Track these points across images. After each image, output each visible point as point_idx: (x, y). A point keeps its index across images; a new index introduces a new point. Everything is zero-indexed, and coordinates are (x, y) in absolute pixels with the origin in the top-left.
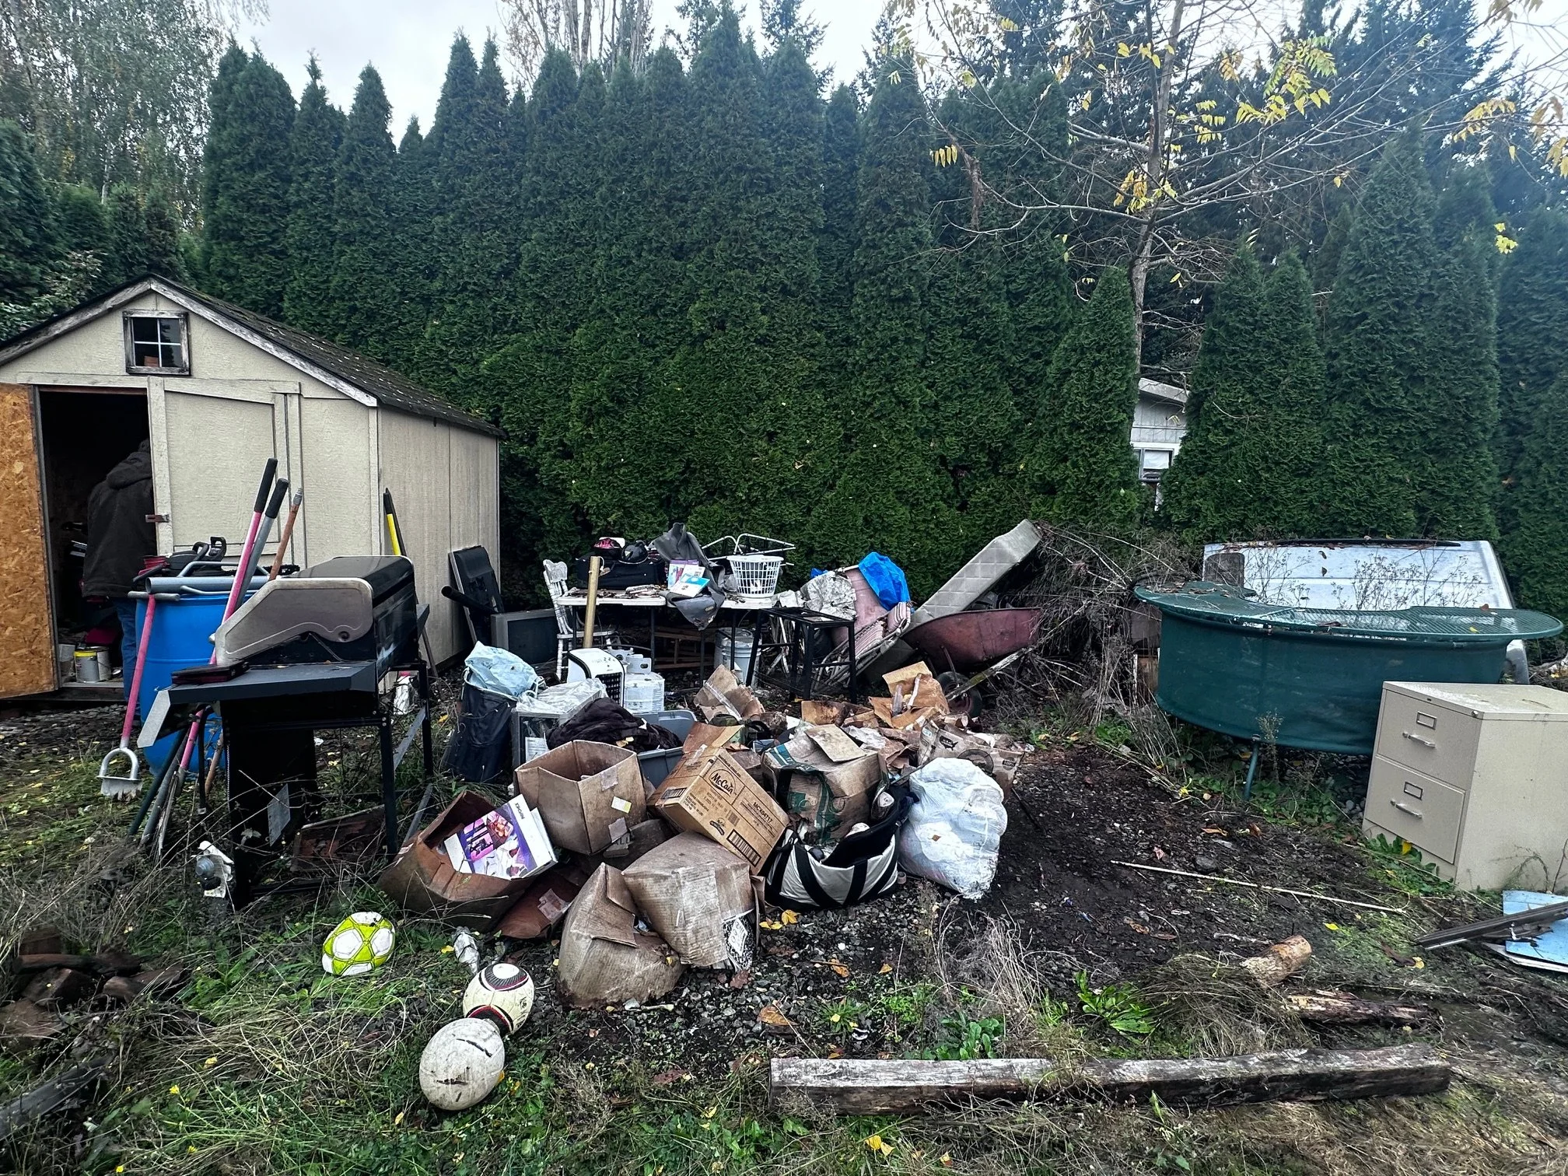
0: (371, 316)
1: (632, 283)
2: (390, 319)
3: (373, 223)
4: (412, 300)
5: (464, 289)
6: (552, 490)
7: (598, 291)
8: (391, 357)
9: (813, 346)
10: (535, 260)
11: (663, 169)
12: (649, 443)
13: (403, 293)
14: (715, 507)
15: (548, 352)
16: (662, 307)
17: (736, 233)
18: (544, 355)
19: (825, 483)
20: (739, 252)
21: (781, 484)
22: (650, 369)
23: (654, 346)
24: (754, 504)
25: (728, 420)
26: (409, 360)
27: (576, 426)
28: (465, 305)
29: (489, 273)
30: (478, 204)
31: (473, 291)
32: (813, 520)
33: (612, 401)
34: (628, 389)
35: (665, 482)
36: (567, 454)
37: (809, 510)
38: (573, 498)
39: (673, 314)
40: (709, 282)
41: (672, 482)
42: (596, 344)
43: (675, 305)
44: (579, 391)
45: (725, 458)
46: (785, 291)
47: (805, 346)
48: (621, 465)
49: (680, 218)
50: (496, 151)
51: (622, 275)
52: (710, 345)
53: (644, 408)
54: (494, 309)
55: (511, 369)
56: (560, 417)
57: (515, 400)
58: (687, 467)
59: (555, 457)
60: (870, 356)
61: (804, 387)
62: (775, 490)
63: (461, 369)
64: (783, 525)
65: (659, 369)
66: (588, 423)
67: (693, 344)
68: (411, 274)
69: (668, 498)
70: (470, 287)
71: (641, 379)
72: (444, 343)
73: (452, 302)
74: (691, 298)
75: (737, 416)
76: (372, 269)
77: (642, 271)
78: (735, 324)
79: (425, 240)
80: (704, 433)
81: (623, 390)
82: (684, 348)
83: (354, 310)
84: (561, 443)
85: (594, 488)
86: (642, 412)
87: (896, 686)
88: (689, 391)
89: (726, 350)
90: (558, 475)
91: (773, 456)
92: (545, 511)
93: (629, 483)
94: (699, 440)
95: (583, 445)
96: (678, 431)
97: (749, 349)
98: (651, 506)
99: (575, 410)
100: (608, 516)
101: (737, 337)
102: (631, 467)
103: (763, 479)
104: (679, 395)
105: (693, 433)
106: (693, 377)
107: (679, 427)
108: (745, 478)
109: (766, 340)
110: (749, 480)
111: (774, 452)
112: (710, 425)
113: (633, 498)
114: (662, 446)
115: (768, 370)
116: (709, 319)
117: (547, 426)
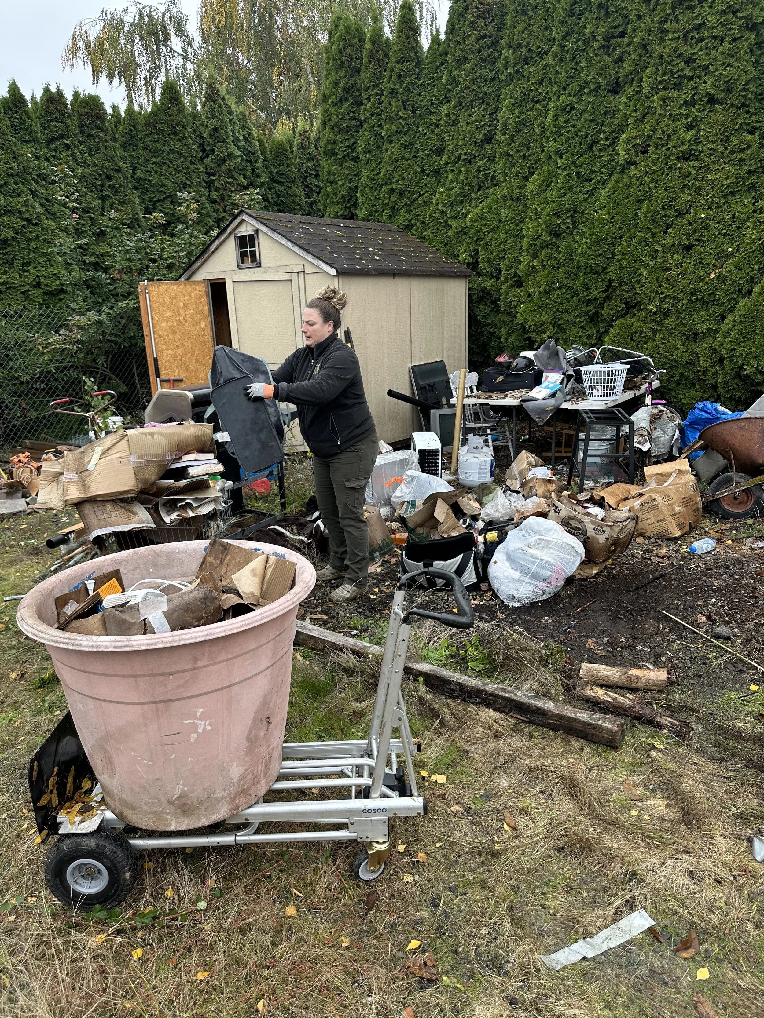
0: (401, 194)
1: (574, 126)
2: (414, 193)
3: (403, 123)
4: (428, 175)
5: (459, 160)
6: (509, 314)
7: (548, 141)
8: (413, 222)
9: (743, 150)
10: (505, 124)
11: (602, 13)
12: (579, 267)
13: (423, 171)
14: (634, 319)
15: (513, 199)
16: (598, 142)
17: (661, 57)
18: (508, 203)
19: (740, 290)
20: (665, 74)
21: (692, 294)
22: (583, 202)
23: (590, 180)
24: (667, 314)
25: (645, 239)
26: (423, 222)
27: (525, 259)
28: (460, 172)
29: (476, 142)
30: (469, 88)
31: (464, 160)
32: (724, 327)
33: (550, 234)
34: (564, 223)
35: (590, 301)
36: (519, 284)
37: (724, 318)
38: (520, 319)
39: (605, 148)
40: (636, 111)
41: (595, 299)
42: (545, 186)
43: (607, 139)
44: (529, 229)
45: (641, 274)
46: (712, 100)
47: (732, 152)
48: (555, 290)
49: (616, 54)
50: (484, 37)
51: (566, 122)
52: (633, 171)
53: (577, 238)
54: (479, 171)
55: (486, 219)
56: (515, 254)
57: (487, 244)
58: (608, 287)
59: (512, 286)
61: (732, 194)
62: (686, 301)
63: (454, 223)
64: (696, 334)
65: (592, 200)
66: (535, 256)
67: (622, 172)
68: (428, 155)
69: (596, 314)
70: (463, 157)
71: (575, 212)
72: (445, 205)
73: (452, 171)
74: (621, 129)
75: (653, 235)
76: (403, 158)
77: (582, 113)
78: (657, 147)
79: (437, 126)
80: (623, 254)
81: (558, 225)
82: (614, 177)
83: (392, 190)
84: (516, 275)
85: (535, 310)
86: (574, 241)
87: (650, 476)
88: (613, 217)
89: (647, 172)
90: (511, 302)
91: (687, 268)
92: (504, 331)
93: (562, 303)
94: (619, 261)
95: (530, 275)
96: (601, 255)
97: (670, 168)
98: (580, 322)
99: (525, 246)
100: (545, 332)
101: (658, 159)
102: (564, 290)
103: (675, 292)
104: (604, 222)
105: (614, 255)
106: (618, 203)
107: (600, 252)
108: (657, 292)
109: (691, 155)
110: (661, 293)
111: (689, 264)
112: (629, 245)
113: (565, 317)
114: (588, 269)
115: (690, 184)
116: (633, 146)
117: (506, 262)
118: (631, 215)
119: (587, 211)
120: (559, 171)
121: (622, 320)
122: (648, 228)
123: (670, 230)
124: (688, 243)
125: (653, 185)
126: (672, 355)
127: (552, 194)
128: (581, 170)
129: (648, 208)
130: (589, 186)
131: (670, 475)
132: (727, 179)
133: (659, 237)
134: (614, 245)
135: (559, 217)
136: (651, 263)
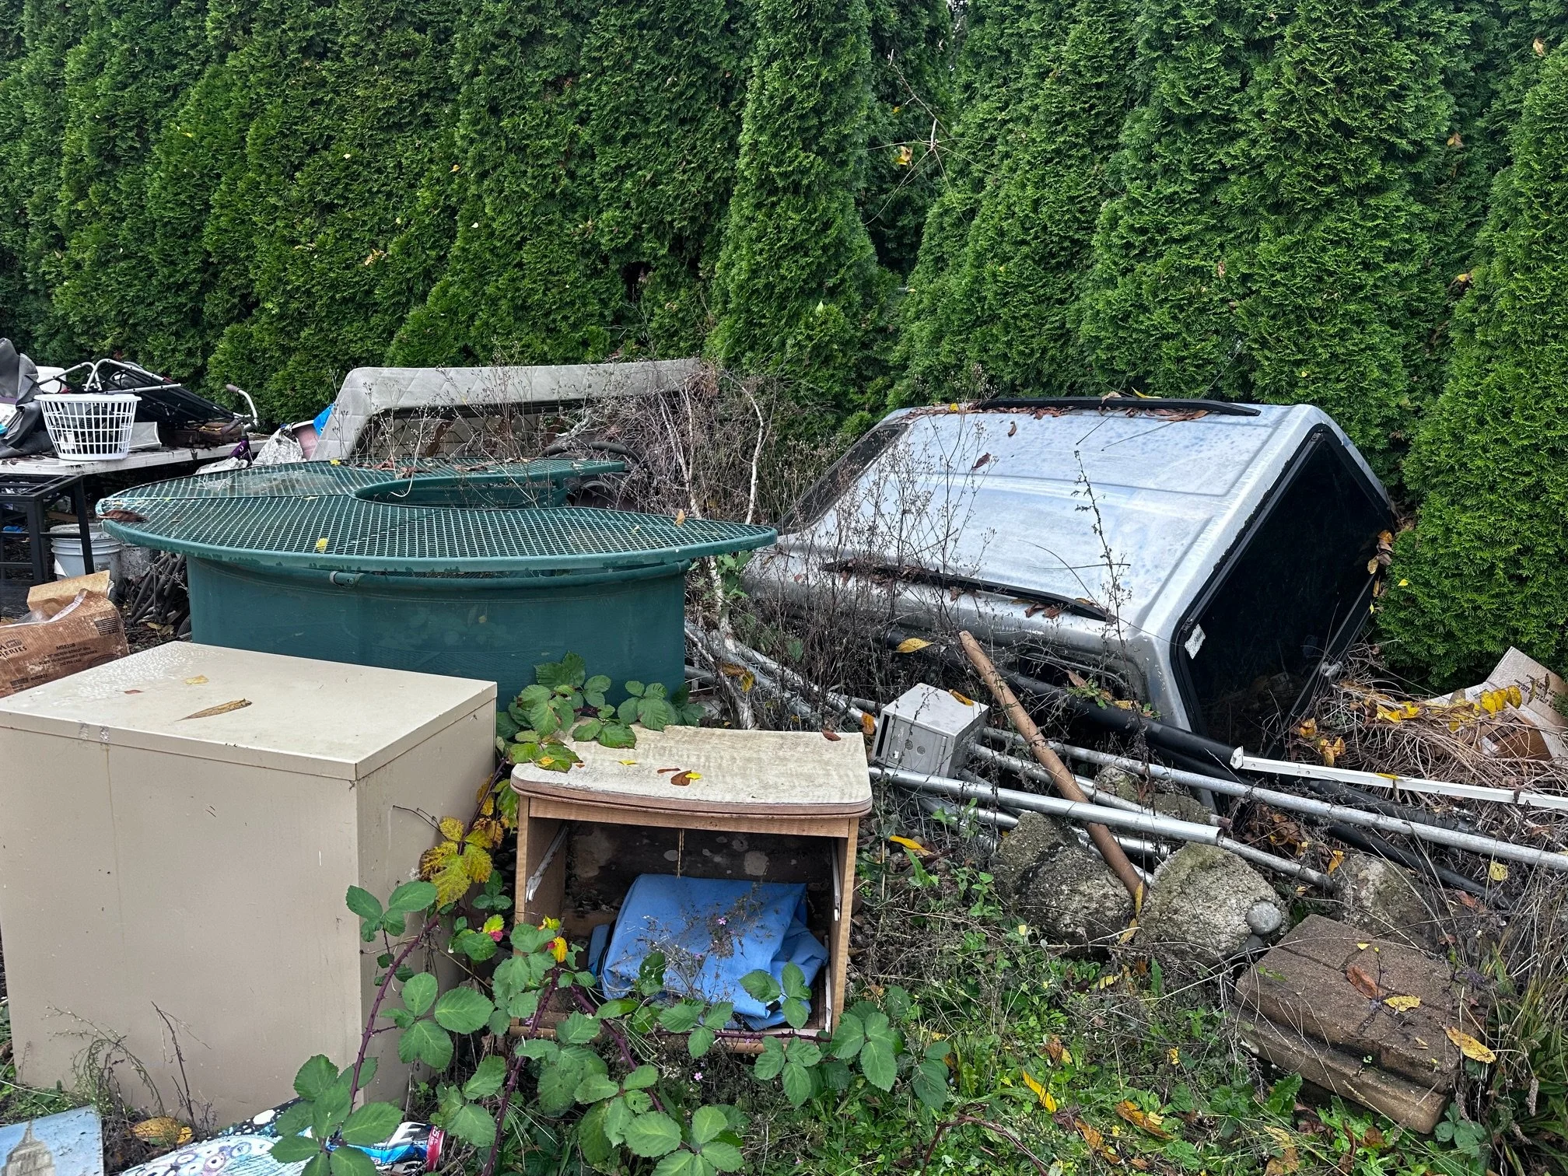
9: (405, 56)
14: (250, 326)
18: (36, 90)
19: (410, 290)
21: (335, 289)
22: (157, 105)
23: (174, 67)
24: (301, 320)
25: (257, 185)
27: (64, 194)
33: (99, 156)
34: (123, 139)
35: (178, 286)
36: (60, 243)
37: (391, 335)
41: (186, 284)
42: (94, 67)
45: (253, 246)
48: (118, 259)
52: (233, 61)
53: (149, 169)
56: (49, 186)
58: (205, 262)
59: (47, 246)
60: (467, 68)
62: (326, 300)
65: (176, 104)
66: (81, 193)
67: (221, 60)
69: (195, 312)
71: (143, 120)
75: (269, 178)
78: (266, 24)
80: (222, 207)
82: (209, 70)
85: (84, 294)
86: (145, 173)
87: (37, 604)
88: (203, 138)
89: (253, 67)
90: (44, 273)
91: (324, 244)
92: (40, 329)
93: (130, 286)
94: (217, 217)
95: (73, 228)
96: (184, 203)
97: (292, 65)
98: (171, 324)
99: (63, 174)
100: (105, 338)
101: (268, 45)
102: (134, 262)
103: (306, 283)
104: (190, 145)
105: (208, 207)
106: (214, 115)
107: (182, 197)
108: (280, 280)
109: (327, 50)
110: (287, 283)
111: (328, 234)
112: (231, 192)
113: (141, 311)
114: (169, 227)
115: (327, 99)
116: (229, 17)
117: (35, 199)
118: (235, 138)
119: (164, 123)
120: (114, 42)
121: (235, 326)
122: (261, 165)
123: (298, 175)
124: (327, 199)
125: (262, 91)
126: (315, 393)
127: (102, 83)
128: (155, 47)
129: (257, 128)
130: (172, 78)
131: (69, 600)
132: (384, 99)
133: (278, 183)
134: (208, 189)
135: (114, 126)
136: (272, 228)
